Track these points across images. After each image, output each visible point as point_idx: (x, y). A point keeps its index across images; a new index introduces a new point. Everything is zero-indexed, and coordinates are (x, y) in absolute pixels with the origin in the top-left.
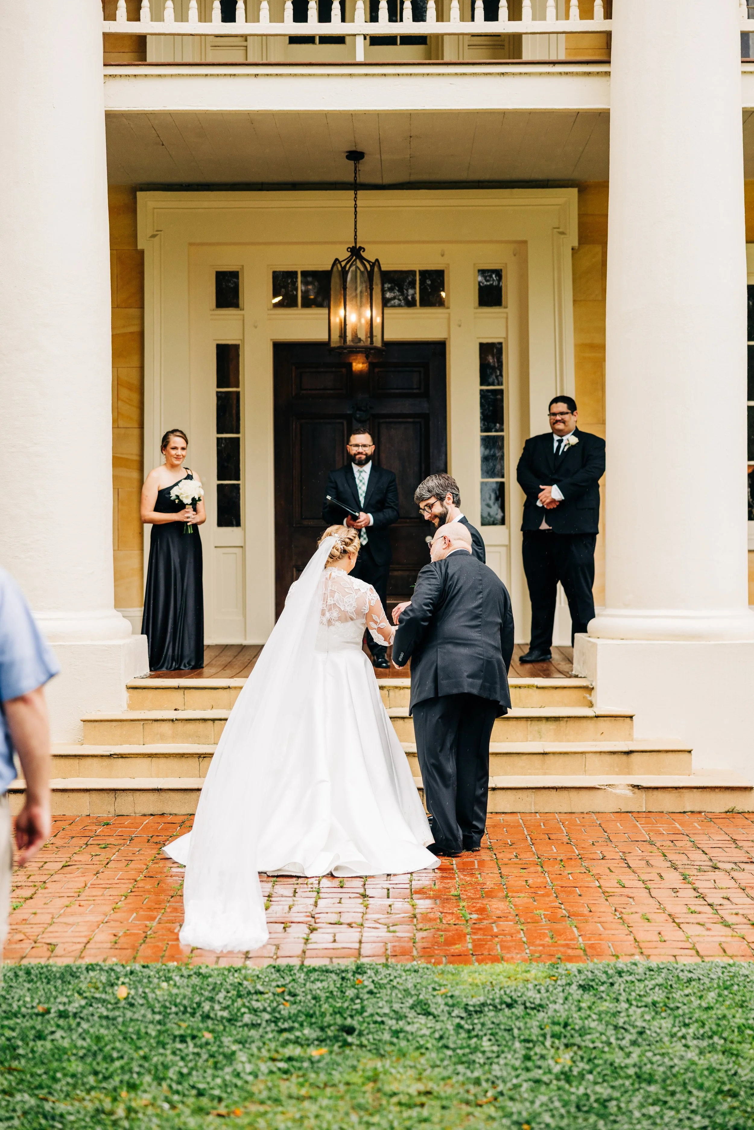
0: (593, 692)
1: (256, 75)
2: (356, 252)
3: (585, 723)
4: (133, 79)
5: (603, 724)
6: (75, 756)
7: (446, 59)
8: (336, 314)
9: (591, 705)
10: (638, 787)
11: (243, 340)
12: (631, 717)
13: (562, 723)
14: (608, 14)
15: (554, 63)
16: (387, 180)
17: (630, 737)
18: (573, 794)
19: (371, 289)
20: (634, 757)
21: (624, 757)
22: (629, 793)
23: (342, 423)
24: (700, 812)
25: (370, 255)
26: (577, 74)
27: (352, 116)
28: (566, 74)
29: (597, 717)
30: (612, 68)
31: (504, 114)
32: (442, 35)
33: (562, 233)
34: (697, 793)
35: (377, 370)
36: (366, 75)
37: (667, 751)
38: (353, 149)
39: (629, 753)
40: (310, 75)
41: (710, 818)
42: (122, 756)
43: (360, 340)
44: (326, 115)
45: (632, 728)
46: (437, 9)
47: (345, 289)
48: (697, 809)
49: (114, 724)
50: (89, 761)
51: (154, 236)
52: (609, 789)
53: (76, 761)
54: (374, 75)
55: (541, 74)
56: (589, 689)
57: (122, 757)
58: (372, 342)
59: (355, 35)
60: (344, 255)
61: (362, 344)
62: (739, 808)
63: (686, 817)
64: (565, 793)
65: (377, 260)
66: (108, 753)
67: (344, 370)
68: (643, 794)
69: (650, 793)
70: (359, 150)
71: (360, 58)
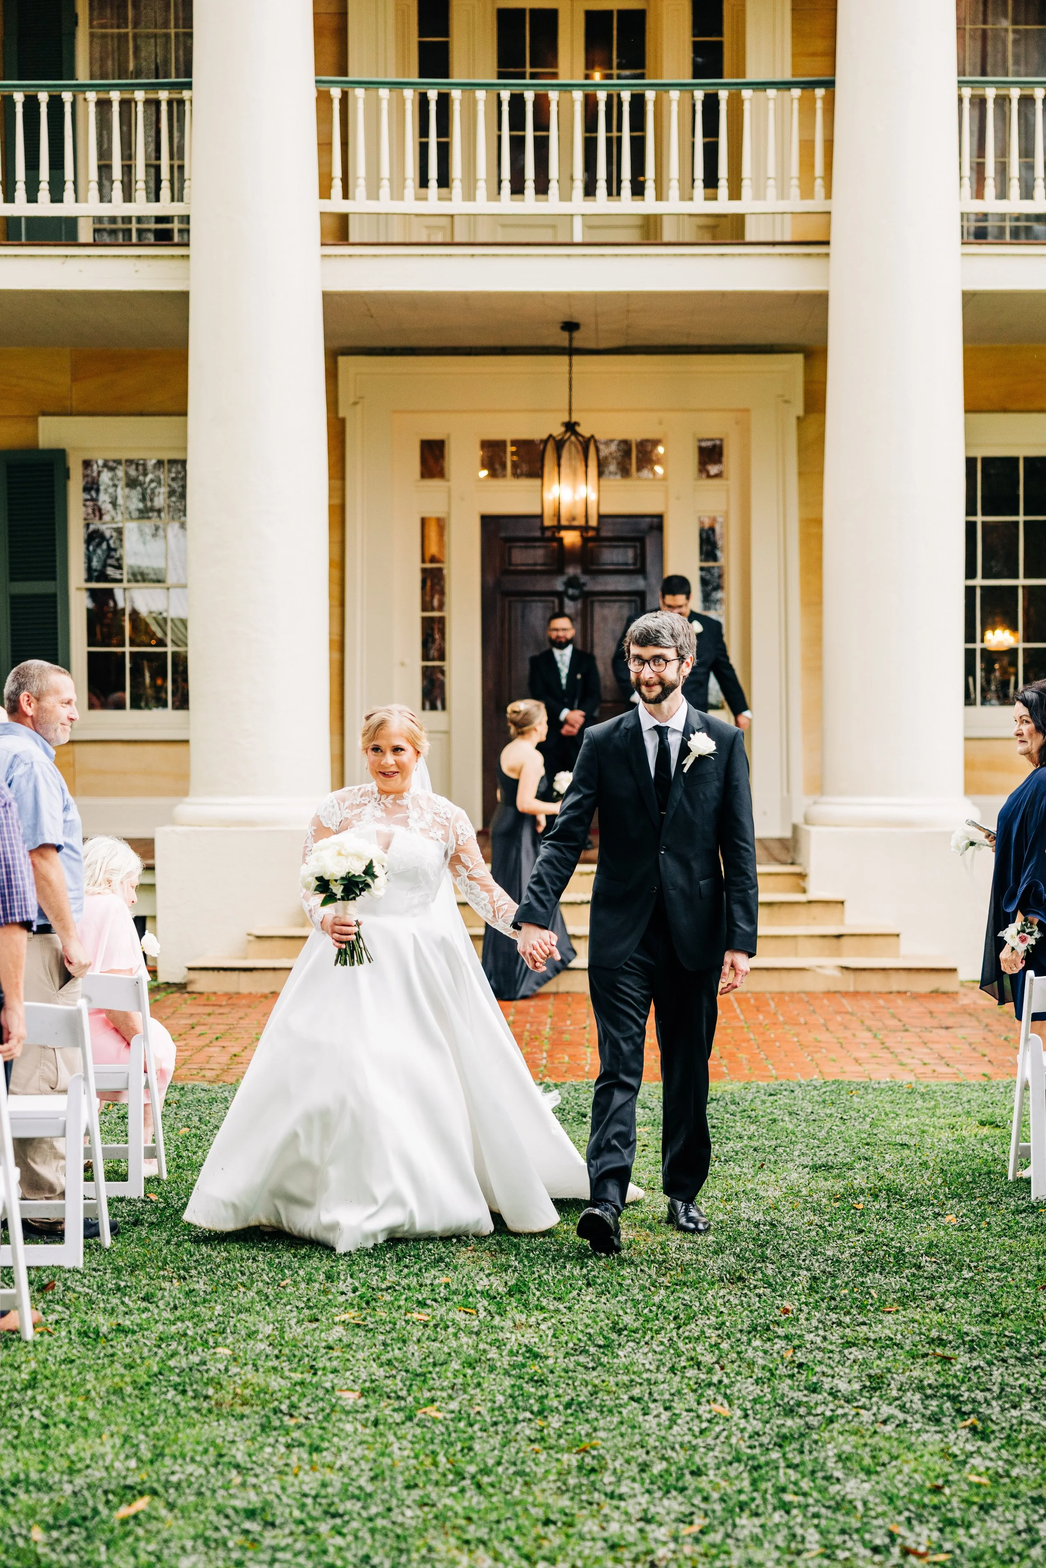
0: (807, 879)
1: (473, 255)
2: (570, 427)
3: (798, 908)
4: (348, 260)
5: (816, 910)
7: (666, 239)
8: (549, 489)
9: (804, 891)
10: (847, 968)
11: (449, 514)
12: (842, 903)
13: (776, 908)
14: (829, 195)
15: (774, 244)
16: (603, 345)
17: (842, 922)
18: (784, 974)
19: (586, 466)
20: (844, 940)
21: (834, 941)
22: (837, 973)
23: (553, 602)
24: (905, 993)
25: (584, 430)
26: (798, 255)
27: (570, 296)
28: (787, 255)
29: (810, 902)
30: (833, 249)
31: (723, 294)
32: (661, 215)
33: (787, 402)
34: (903, 974)
35: (590, 545)
36: (584, 255)
37: (876, 935)
38: (567, 319)
39: (839, 936)
40: (527, 255)
41: (916, 996)
43: (574, 519)
44: (543, 295)
45: (843, 912)
46: (656, 189)
47: (559, 465)
48: (903, 989)
51: (355, 403)
52: (819, 970)
54: (591, 255)
55: (760, 255)
56: (802, 876)
58: (587, 521)
59: (572, 215)
60: (558, 431)
61: (576, 523)
62: (944, 988)
63: (892, 996)
64: (775, 974)
65: (592, 436)
67: (555, 544)
68: (851, 976)
69: (858, 973)
70: (575, 321)
71: (578, 238)
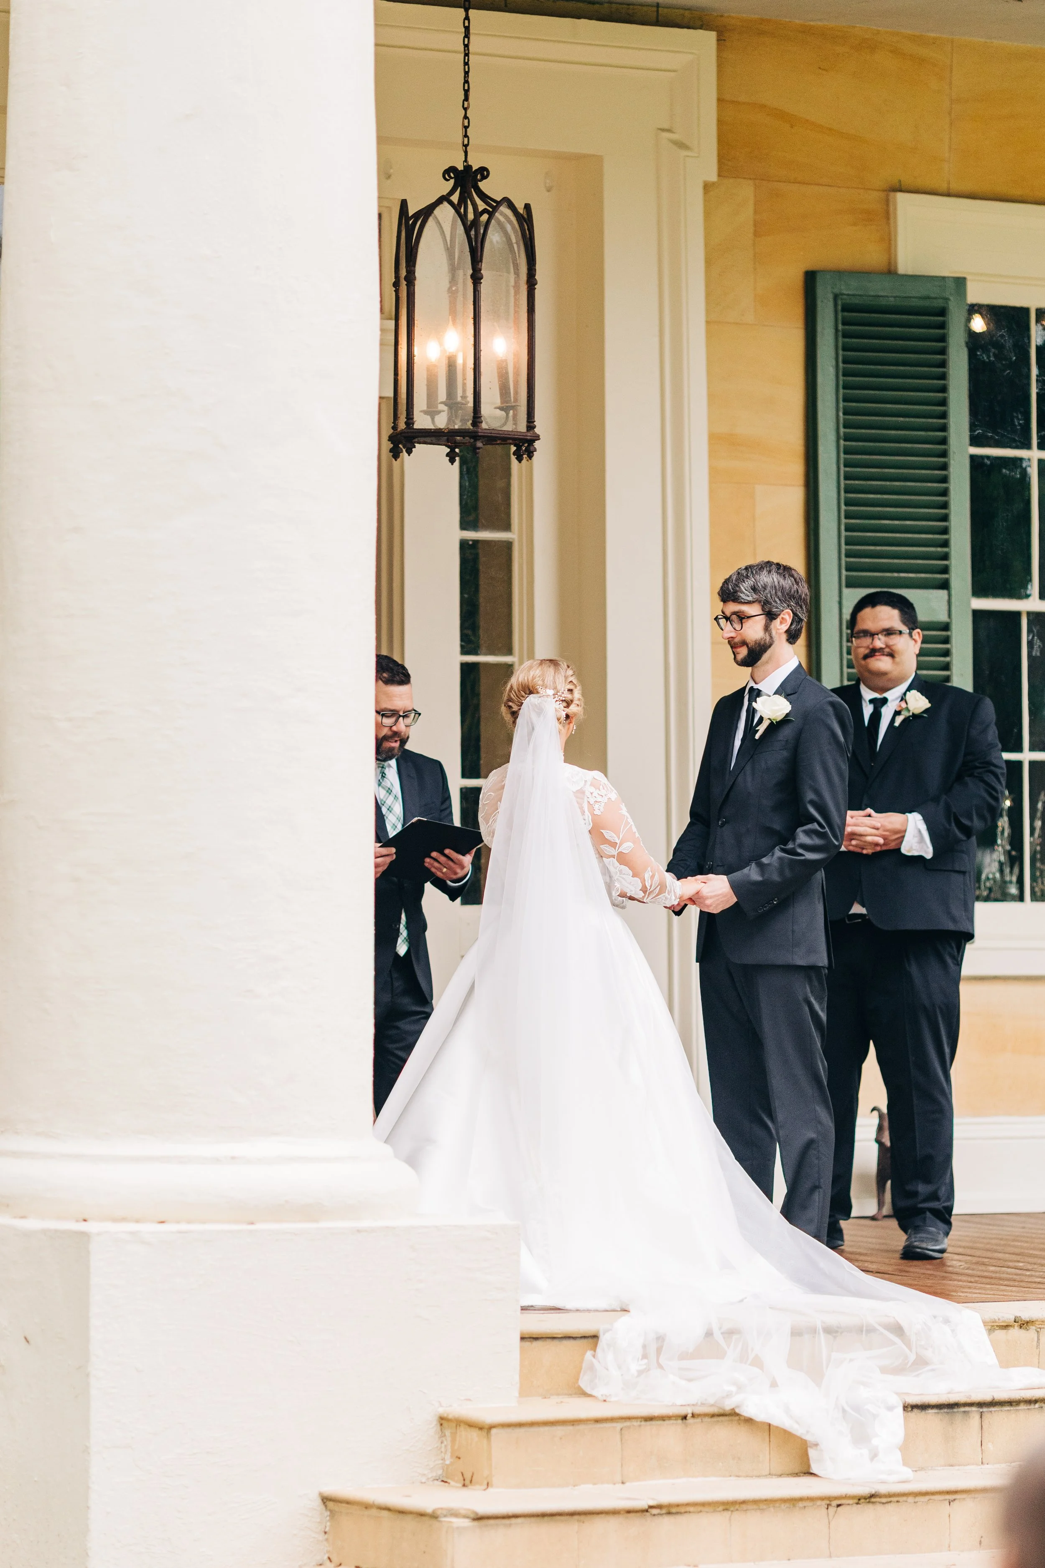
6: (572, 1514)
33: (681, 145)
42: (669, 1510)
49: (559, 1430)
50: (600, 1525)
53: (571, 1528)
57: (669, 1513)
66: (643, 1504)
